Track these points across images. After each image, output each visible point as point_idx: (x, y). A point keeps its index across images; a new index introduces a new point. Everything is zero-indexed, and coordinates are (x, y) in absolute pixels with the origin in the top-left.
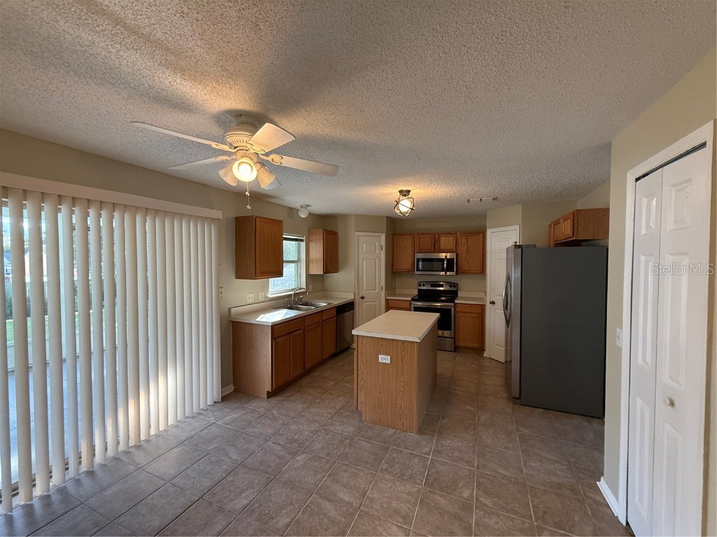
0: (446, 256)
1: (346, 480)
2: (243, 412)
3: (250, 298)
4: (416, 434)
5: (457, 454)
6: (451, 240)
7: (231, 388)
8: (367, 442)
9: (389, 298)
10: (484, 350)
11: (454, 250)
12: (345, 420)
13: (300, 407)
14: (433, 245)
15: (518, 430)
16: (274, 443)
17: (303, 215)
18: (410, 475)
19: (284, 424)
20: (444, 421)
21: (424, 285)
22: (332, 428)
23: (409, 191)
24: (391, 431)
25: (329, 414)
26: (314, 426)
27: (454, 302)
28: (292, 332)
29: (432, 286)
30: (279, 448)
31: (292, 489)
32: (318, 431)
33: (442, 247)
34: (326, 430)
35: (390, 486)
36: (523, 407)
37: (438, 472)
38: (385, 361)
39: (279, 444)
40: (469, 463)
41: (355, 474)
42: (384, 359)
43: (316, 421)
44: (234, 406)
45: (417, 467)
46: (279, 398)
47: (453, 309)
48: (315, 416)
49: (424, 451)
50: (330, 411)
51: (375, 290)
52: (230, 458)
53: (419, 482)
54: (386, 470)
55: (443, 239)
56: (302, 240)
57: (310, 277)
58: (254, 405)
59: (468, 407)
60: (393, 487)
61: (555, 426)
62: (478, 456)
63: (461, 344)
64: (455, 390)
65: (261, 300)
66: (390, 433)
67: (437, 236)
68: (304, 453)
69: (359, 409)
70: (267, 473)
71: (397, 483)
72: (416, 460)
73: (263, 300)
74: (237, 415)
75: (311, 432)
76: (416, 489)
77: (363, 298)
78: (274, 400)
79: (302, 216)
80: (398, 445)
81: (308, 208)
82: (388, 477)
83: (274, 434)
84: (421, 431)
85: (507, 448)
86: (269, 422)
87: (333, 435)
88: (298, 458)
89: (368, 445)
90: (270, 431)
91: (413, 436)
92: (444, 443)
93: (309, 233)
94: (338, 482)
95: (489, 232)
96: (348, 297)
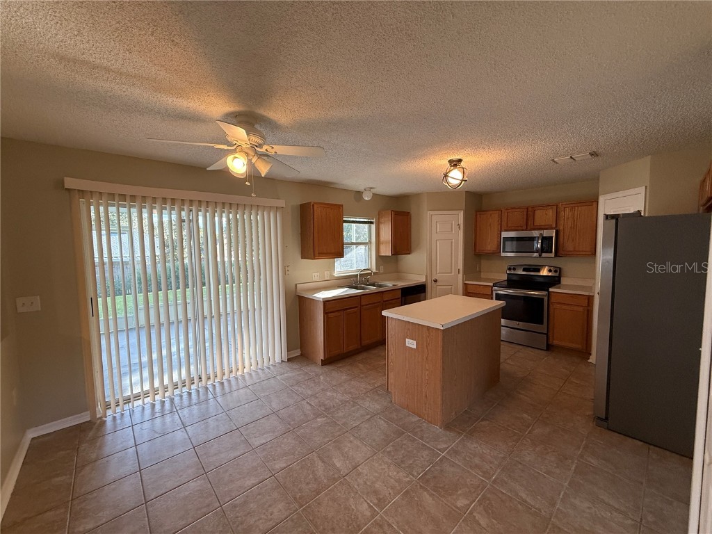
0: (541, 234)
1: (346, 450)
2: (298, 373)
3: (316, 276)
4: (441, 428)
5: (477, 460)
6: (551, 213)
7: (297, 353)
8: (385, 422)
9: (467, 282)
10: (590, 354)
11: (554, 226)
12: (377, 397)
13: (344, 377)
14: (525, 220)
15: (582, 456)
16: (307, 403)
17: (367, 197)
18: (411, 464)
19: (323, 390)
20: (483, 423)
21: (514, 269)
22: (360, 402)
23: (460, 161)
24: (415, 419)
25: (365, 389)
26: (347, 397)
27: (548, 290)
28: (346, 309)
29: (524, 270)
30: (309, 407)
31: (300, 442)
32: (348, 401)
33: (537, 223)
34: (354, 402)
35: (383, 467)
36: (610, 432)
37: (442, 471)
38: (411, 346)
39: (310, 405)
40: (486, 474)
41: (358, 447)
42: (411, 343)
43: (350, 393)
44: (294, 367)
45: (422, 459)
46: (331, 367)
47: (546, 299)
48: (353, 388)
49: (439, 447)
50: (368, 386)
51: (451, 273)
52: (271, 406)
53: (415, 474)
54: (389, 452)
55: (538, 213)
56: (371, 223)
57: (380, 259)
58: (308, 369)
59: (525, 415)
60: (386, 470)
61: (650, 467)
62: (503, 470)
63: (556, 342)
64: (520, 393)
65: (326, 279)
66: (413, 420)
67: (530, 209)
68: (326, 416)
69: (390, 390)
70: (290, 424)
71: (392, 467)
72: (426, 452)
73: (328, 278)
74: (293, 374)
75: (341, 401)
76: (408, 479)
77: (436, 281)
78: (326, 368)
79: (366, 199)
80: (415, 434)
81: (372, 190)
82: (386, 459)
83: (312, 396)
84: (447, 427)
85: (548, 473)
86: (313, 385)
87: (358, 409)
88: (319, 420)
89: (385, 425)
90: (310, 392)
91: (437, 429)
92: (468, 444)
93: (379, 215)
94: (339, 449)
95: (601, 199)
96: (420, 279)
